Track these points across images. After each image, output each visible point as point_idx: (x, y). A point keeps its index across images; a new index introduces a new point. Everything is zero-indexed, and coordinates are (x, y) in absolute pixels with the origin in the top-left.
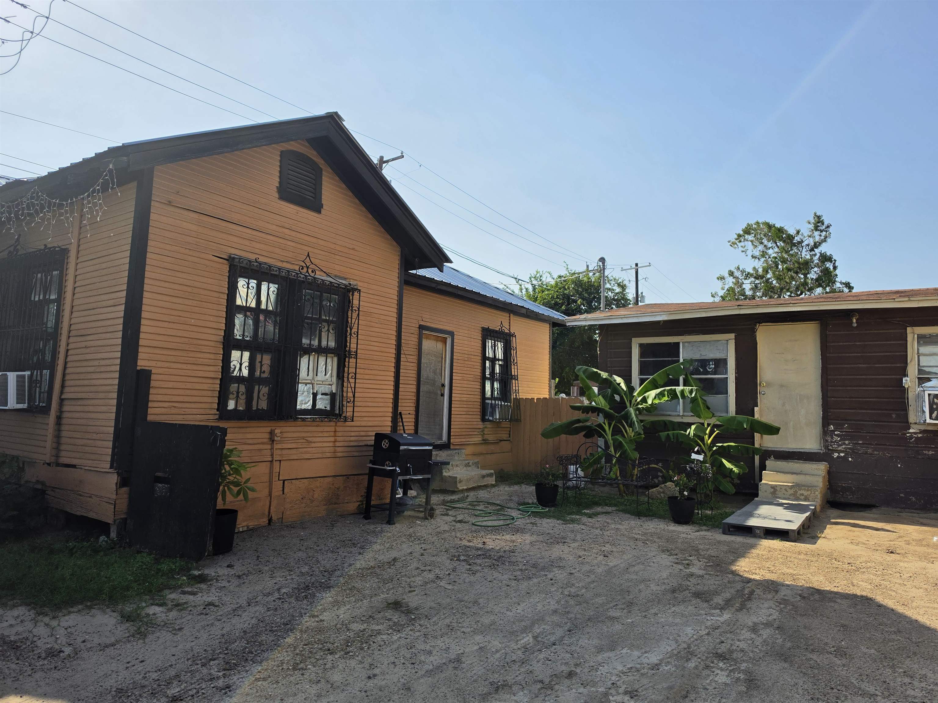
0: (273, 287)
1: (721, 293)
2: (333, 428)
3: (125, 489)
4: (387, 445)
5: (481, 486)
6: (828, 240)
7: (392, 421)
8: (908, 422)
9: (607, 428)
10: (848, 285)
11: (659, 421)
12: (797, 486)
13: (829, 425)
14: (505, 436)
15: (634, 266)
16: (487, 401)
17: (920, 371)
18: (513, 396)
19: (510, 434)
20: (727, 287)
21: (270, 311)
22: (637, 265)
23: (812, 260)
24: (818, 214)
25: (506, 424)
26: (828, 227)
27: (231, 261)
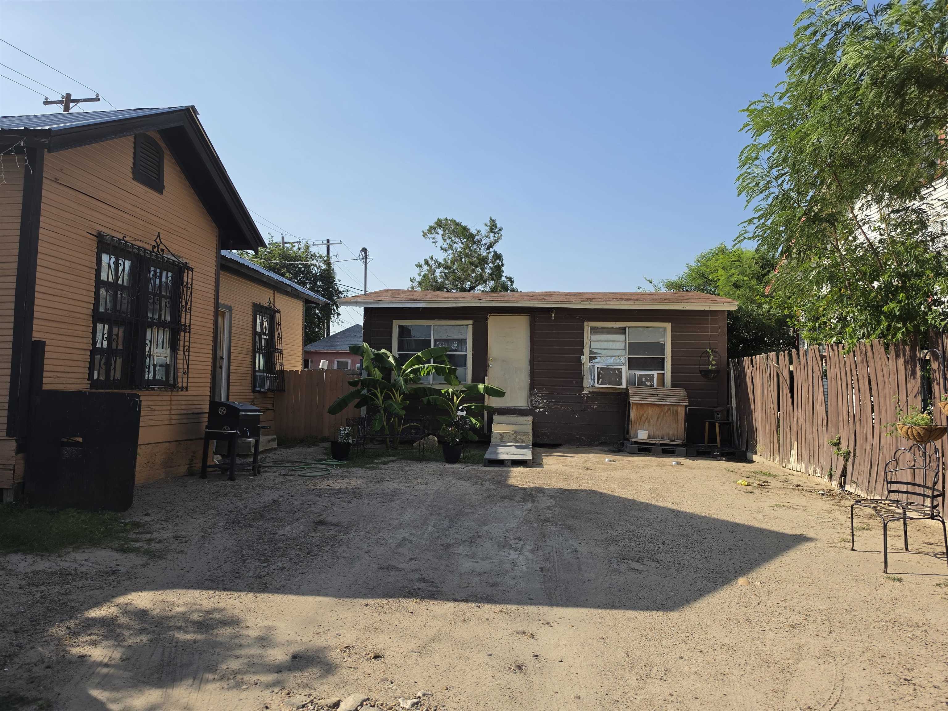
0: (128, 264)
1: (418, 279)
2: (169, 397)
3: (20, 455)
4: (225, 412)
5: (267, 450)
6: (500, 241)
7: (210, 391)
8: (583, 386)
9: (379, 395)
10: (510, 279)
11: (420, 388)
12: (517, 433)
13: (534, 389)
14: (269, 406)
15: (325, 242)
16: (257, 373)
17: (591, 352)
18: (278, 368)
19: (273, 404)
20: (423, 274)
21: (125, 286)
22: (328, 241)
23: (487, 257)
24: (493, 219)
25: (270, 395)
26: (500, 230)
27: (100, 236)
